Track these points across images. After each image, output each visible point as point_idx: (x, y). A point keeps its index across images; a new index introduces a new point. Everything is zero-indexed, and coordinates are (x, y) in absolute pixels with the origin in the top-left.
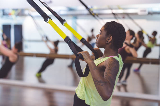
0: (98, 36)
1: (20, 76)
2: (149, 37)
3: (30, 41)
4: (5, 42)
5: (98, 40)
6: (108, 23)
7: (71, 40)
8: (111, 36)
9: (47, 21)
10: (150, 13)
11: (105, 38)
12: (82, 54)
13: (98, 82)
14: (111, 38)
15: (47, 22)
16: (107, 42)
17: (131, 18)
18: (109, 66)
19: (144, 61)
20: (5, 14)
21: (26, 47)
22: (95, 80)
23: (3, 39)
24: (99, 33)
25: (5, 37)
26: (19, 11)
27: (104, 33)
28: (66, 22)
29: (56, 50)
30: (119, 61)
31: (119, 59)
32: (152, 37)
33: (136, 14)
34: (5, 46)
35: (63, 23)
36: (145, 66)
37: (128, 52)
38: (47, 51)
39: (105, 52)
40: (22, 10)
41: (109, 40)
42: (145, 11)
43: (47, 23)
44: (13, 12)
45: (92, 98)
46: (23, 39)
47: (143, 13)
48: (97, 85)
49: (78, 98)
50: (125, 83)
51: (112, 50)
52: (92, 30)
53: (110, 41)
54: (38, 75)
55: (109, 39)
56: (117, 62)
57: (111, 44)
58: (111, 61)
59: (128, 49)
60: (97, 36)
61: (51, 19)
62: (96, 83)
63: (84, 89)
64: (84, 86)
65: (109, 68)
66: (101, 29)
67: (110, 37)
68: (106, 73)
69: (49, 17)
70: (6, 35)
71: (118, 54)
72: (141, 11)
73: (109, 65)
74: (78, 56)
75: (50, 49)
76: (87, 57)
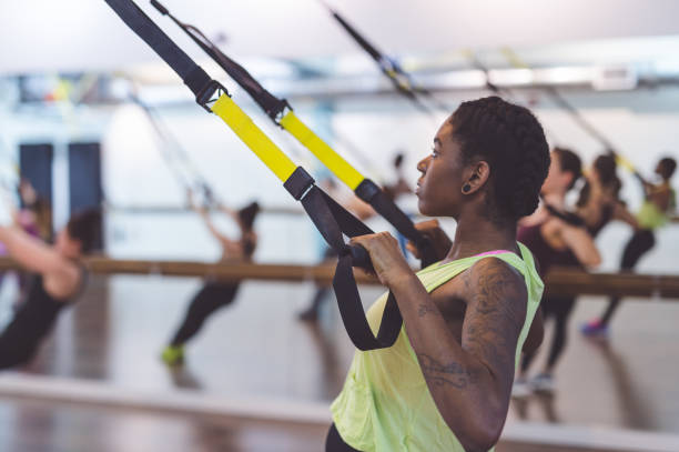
0: (427, 167)
1: (93, 360)
2: (645, 184)
3: (136, 210)
4: (29, 218)
5: (425, 180)
6: (469, 104)
7: (315, 186)
8: (485, 164)
10: (647, 84)
11: (458, 174)
12: (365, 244)
13: (443, 371)
14: (485, 172)
16: (467, 188)
17: (564, 105)
18: (484, 296)
19: (626, 285)
20: (28, 97)
21: (120, 236)
22: (427, 363)
23: (23, 206)
24: (431, 152)
25: (30, 194)
26: (88, 85)
27: (453, 149)
28: (291, 109)
29: (248, 245)
30: (523, 271)
31: (523, 262)
32: (657, 181)
33: (586, 88)
34: (31, 230)
35: (279, 115)
37: (556, 243)
38: (206, 249)
39: (460, 233)
40: (102, 81)
42: (623, 73)
43: (209, 111)
44: (61, 90)
45: (405, 443)
46: (104, 205)
47: (616, 83)
48: (438, 383)
49: (346, 445)
50: (546, 384)
51: (488, 226)
52: (399, 161)
53: (478, 183)
54: (171, 354)
55: (475, 177)
56: (516, 279)
57: (482, 197)
58: (491, 271)
59: (557, 233)
60: (420, 164)
62: (435, 374)
63: (369, 402)
64: (367, 390)
65: (485, 304)
66: (438, 134)
67: (480, 166)
68: (473, 330)
70: (35, 186)
71: (519, 244)
72: (609, 74)
73: (484, 292)
74: (349, 257)
75: (224, 241)
76: (389, 260)
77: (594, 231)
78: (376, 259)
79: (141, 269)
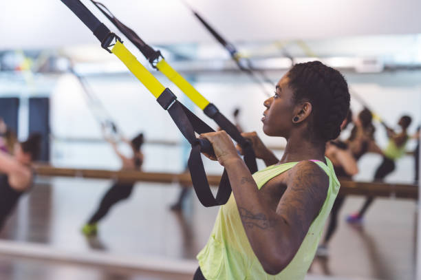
0: (270, 104)
3: (70, 140)
7: (177, 101)
9: (110, 48)
10: (390, 69)
11: (290, 110)
12: (210, 139)
13: (254, 218)
15: (108, 50)
16: (297, 119)
18: (297, 181)
20: (4, 68)
21: (59, 156)
22: (244, 213)
25: (3, 127)
27: (289, 93)
28: (163, 57)
29: (138, 161)
30: (328, 174)
31: (328, 168)
32: (398, 130)
33: (352, 71)
35: (156, 61)
36: (380, 205)
38: (114, 164)
39: (289, 148)
40: (52, 59)
41: (303, 115)
42: (374, 62)
43: (110, 52)
47: (370, 68)
48: (250, 226)
50: (323, 252)
52: (237, 113)
54: (88, 229)
55: (302, 112)
58: (306, 168)
59: (334, 155)
60: (266, 102)
61: (120, 40)
62: (248, 220)
64: (222, 246)
65: (297, 185)
66: (279, 83)
68: (285, 199)
69: (113, 35)
72: (366, 62)
73: (298, 179)
74: (199, 146)
75: (123, 158)
76: (225, 149)
77: (357, 156)
78: (217, 148)
79: (70, 173)
